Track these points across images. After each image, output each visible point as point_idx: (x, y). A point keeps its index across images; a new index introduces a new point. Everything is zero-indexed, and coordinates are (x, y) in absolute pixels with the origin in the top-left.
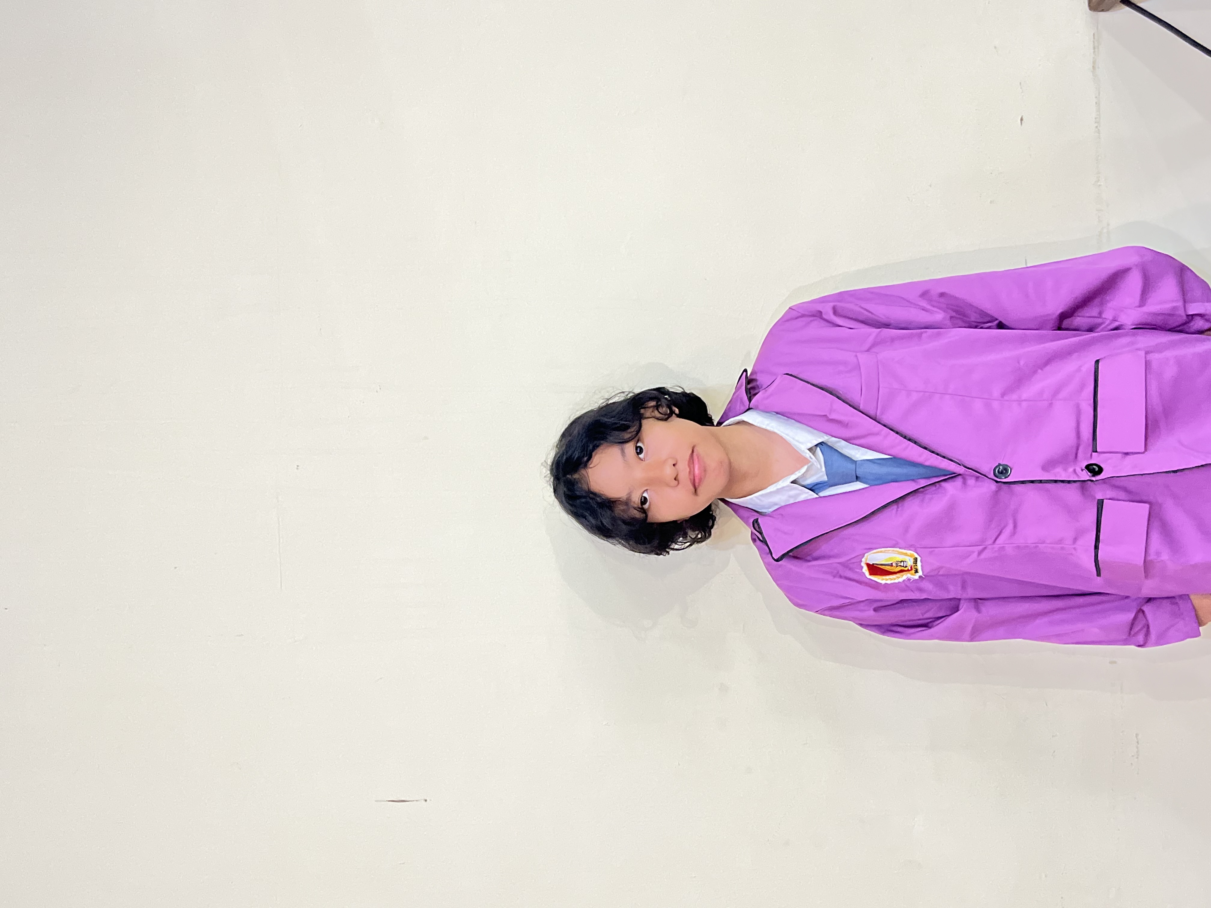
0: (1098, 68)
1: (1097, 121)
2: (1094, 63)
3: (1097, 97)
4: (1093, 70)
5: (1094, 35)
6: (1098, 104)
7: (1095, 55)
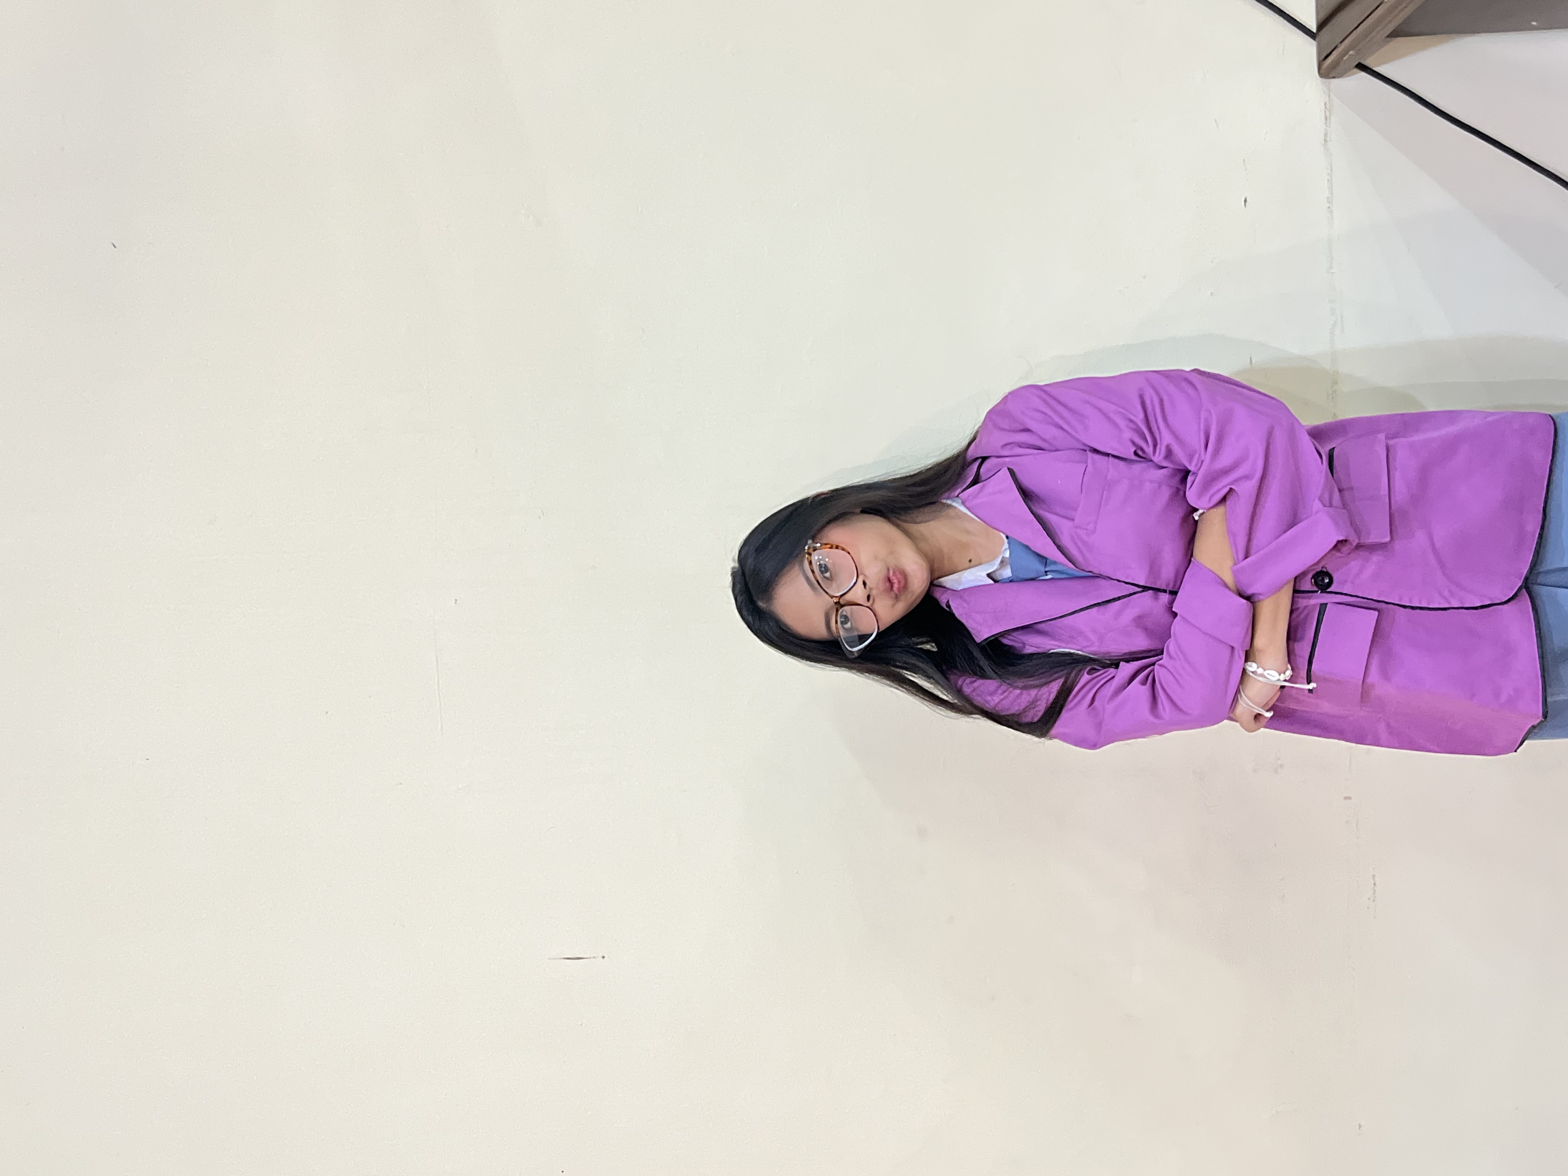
0: (1330, 141)
1: (1330, 201)
2: (1326, 135)
3: (1328, 174)
4: (1324, 144)
5: (1325, 104)
6: (1330, 181)
7: (1327, 126)
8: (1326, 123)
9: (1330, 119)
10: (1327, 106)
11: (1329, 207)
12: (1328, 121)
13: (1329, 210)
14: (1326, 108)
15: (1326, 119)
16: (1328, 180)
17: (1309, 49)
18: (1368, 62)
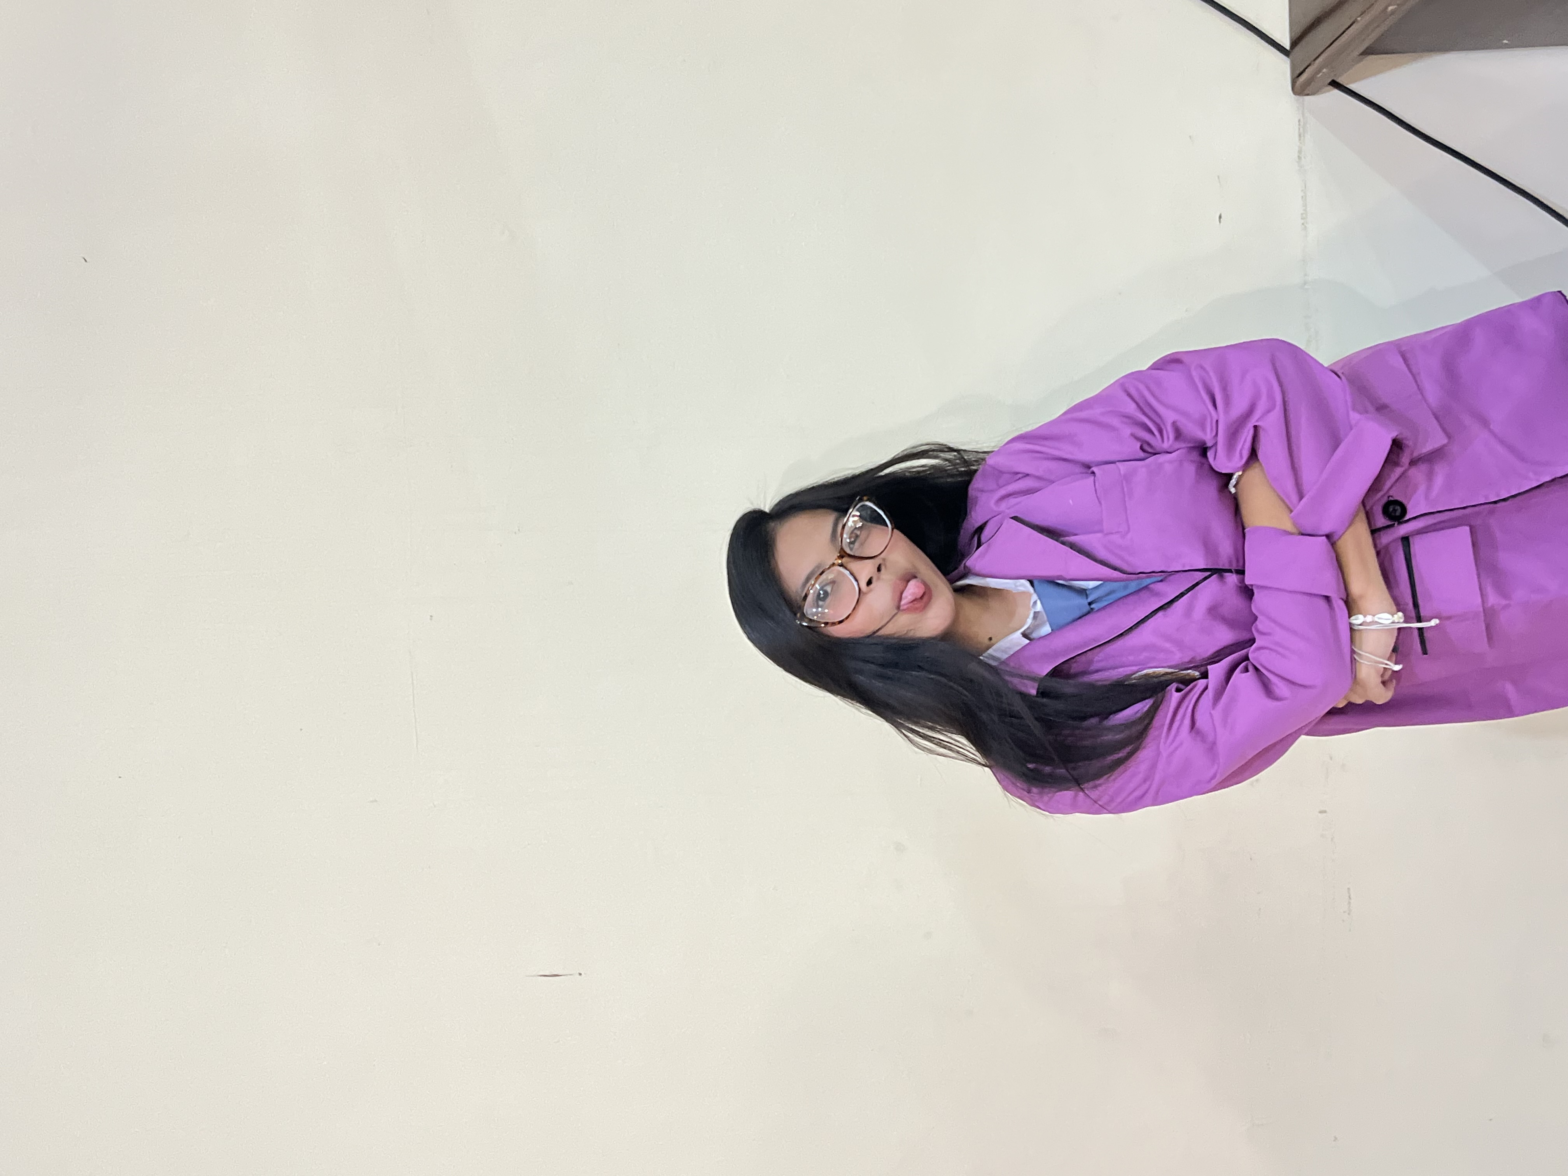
0: (1304, 158)
1: (1304, 216)
2: (1300, 152)
3: (1302, 191)
4: (1298, 160)
5: (1299, 121)
6: (1304, 198)
7: (1301, 143)
8: (1300, 140)
9: (1304, 136)
10: (1302, 124)
11: (1303, 224)
12: (1302, 138)
13: (1303, 226)
14: (1299, 125)
15: (1300, 136)
16: (1302, 197)
17: (1282, 66)
18: (1340, 80)
